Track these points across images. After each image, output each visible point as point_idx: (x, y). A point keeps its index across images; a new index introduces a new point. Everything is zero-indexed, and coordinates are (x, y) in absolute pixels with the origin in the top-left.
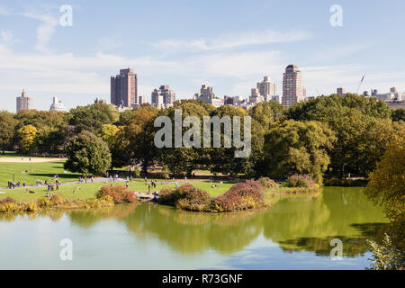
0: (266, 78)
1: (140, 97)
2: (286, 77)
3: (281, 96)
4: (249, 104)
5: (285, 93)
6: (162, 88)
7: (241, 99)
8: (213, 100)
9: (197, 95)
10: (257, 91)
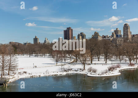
0: (117, 29)
1: (74, 37)
2: (124, 28)
3: (123, 35)
4: (111, 38)
5: (124, 33)
6: (81, 33)
7: (108, 36)
8: (99, 37)
9: (93, 35)
10: (114, 33)
